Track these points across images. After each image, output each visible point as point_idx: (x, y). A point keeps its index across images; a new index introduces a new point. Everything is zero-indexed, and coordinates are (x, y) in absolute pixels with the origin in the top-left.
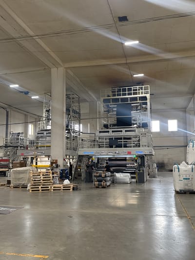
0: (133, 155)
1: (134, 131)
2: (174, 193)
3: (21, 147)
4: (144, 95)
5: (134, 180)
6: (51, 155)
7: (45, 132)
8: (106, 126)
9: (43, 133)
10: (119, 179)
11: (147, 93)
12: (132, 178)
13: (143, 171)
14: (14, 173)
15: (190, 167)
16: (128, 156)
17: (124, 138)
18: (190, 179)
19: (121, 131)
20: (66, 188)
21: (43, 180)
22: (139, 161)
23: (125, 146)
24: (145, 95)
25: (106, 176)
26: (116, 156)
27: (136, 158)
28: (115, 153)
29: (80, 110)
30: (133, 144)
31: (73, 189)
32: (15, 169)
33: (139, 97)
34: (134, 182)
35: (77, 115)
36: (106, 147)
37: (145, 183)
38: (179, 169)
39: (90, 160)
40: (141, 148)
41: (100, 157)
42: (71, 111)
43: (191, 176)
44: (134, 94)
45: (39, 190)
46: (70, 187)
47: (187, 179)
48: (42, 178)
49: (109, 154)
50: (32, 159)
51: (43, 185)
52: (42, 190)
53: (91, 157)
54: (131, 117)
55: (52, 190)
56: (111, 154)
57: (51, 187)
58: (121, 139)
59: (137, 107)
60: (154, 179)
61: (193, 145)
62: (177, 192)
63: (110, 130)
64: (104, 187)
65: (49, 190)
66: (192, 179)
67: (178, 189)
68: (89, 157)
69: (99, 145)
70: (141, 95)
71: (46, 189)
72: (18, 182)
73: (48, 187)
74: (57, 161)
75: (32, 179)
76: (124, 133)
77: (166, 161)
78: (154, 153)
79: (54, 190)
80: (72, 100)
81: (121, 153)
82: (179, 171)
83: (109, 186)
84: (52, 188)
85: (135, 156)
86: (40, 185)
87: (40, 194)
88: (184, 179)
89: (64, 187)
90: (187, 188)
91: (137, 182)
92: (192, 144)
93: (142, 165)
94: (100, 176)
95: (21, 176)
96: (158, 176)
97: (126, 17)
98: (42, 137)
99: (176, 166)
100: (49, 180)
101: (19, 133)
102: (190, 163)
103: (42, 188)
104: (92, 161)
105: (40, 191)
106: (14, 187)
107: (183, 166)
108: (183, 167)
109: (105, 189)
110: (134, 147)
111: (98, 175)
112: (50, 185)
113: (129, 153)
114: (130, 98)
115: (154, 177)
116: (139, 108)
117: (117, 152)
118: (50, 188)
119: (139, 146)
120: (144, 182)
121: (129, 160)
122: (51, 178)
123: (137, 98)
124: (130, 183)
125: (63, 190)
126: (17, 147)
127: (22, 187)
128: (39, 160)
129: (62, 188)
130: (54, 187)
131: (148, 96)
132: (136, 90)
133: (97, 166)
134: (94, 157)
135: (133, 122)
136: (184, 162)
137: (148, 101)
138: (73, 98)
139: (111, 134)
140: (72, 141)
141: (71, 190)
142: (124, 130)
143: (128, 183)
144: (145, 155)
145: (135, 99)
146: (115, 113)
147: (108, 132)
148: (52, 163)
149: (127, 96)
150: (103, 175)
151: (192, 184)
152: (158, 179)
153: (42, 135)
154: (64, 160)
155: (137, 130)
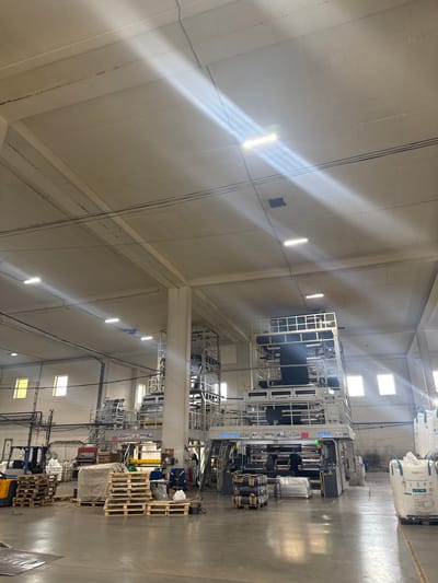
0: (313, 439)
1: (313, 392)
2: (397, 523)
3: (119, 425)
4: (326, 329)
5: (316, 492)
6: (163, 440)
7: (157, 397)
8: (263, 384)
9: (154, 399)
10: (285, 489)
11: (332, 325)
12: (314, 486)
13: (334, 471)
14: (85, 476)
15: (424, 463)
16: (303, 442)
17: (294, 407)
18: (428, 492)
19: (289, 393)
20: (176, 509)
21: (132, 492)
22: (325, 451)
23: (297, 422)
24: (330, 329)
25: (256, 484)
26: (280, 443)
27: (319, 446)
28: (279, 435)
29: (219, 356)
30: (312, 417)
31: (191, 511)
32: (87, 468)
33: (320, 333)
34: (317, 496)
35: (215, 367)
36: (261, 424)
37: (340, 499)
38: (400, 467)
39: (232, 451)
40: (327, 425)
41: (252, 443)
42: (204, 360)
43: (428, 483)
44: (310, 327)
45: (122, 513)
46: (183, 507)
47: (420, 491)
48: (130, 487)
49: (267, 437)
50: (133, 446)
51: (132, 501)
52: (129, 513)
53: (234, 444)
54: (306, 367)
55: (148, 514)
56: (270, 437)
57: (147, 507)
58: (288, 407)
59: (317, 350)
60: (358, 488)
61: (425, 418)
62: (403, 522)
63: (269, 391)
64: (253, 508)
65: (142, 512)
66: (431, 490)
67: (404, 514)
68: (231, 443)
69: (249, 419)
70: (321, 329)
71: (136, 512)
72: (89, 495)
73: (141, 507)
74: (172, 450)
75: (111, 488)
76: (293, 396)
77: (381, 452)
78: (352, 435)
79: (152, 513)
80: (204, 341)
81: (289, 436)
82: (402, 474)
83: (265, 504)
84: (149, 508)
85: (316, 442)
86: (125, 502)
87: (125, 521)
88: (414, 490)
89: (171, 507)
90: (423, 511)
91: (322, 495)
92: (423, 415)
93: (332, 459)
94: (246, 483)
95: (98, 480)
96: (368, 481)
97: (282, 199)
98: (150, 406)
99: (394, 461)
100: (144, 491)
101: (117, 401)
102: (423, 456)
103: (129, 507)
104: (235, 451)
105: (126, 514)
106: (82, 504)
107: (409, 463)
108: (409, 465)
109: (254, 512)
110: (313, 423)
111: (241, 481)
112: (144, 501)
113: (305, 436)
114: (303, 334)
115: (359, 485)
116: (321, 351)
117: (282, 434)
118: (144, 508)
119: (324, 422)
120: (336, 496)
121: (304, 449)
122: (148, 487)
123: (314, 333)
124: (310, 497)
125: (171, 512)
126: (112, 425)
127: (97, 505)
128: (144, 449)
129: (168, 509)
130: (152, 507)
131: (334, 330)
132: (313, 321)
133: (245, 463)
134: (238, 444)
135: (311, 376)
136: (410, 454)
137: (335, 339)
138: (208, 338)
139: (270, 399)
140: (205, 413)
141: (186, 513)
142: (293, 391)
143: (305, 498)
144: (337, 439)
145: (312, 336)
146: (278, 360)
147: (265, 394)
148: (164, 456)
149: (298, 331)
150: (251, 482)
151: (433, 503)
152: (366, 489)
153: (152, 402)
154: (186, 448)
155: (317, 390)
